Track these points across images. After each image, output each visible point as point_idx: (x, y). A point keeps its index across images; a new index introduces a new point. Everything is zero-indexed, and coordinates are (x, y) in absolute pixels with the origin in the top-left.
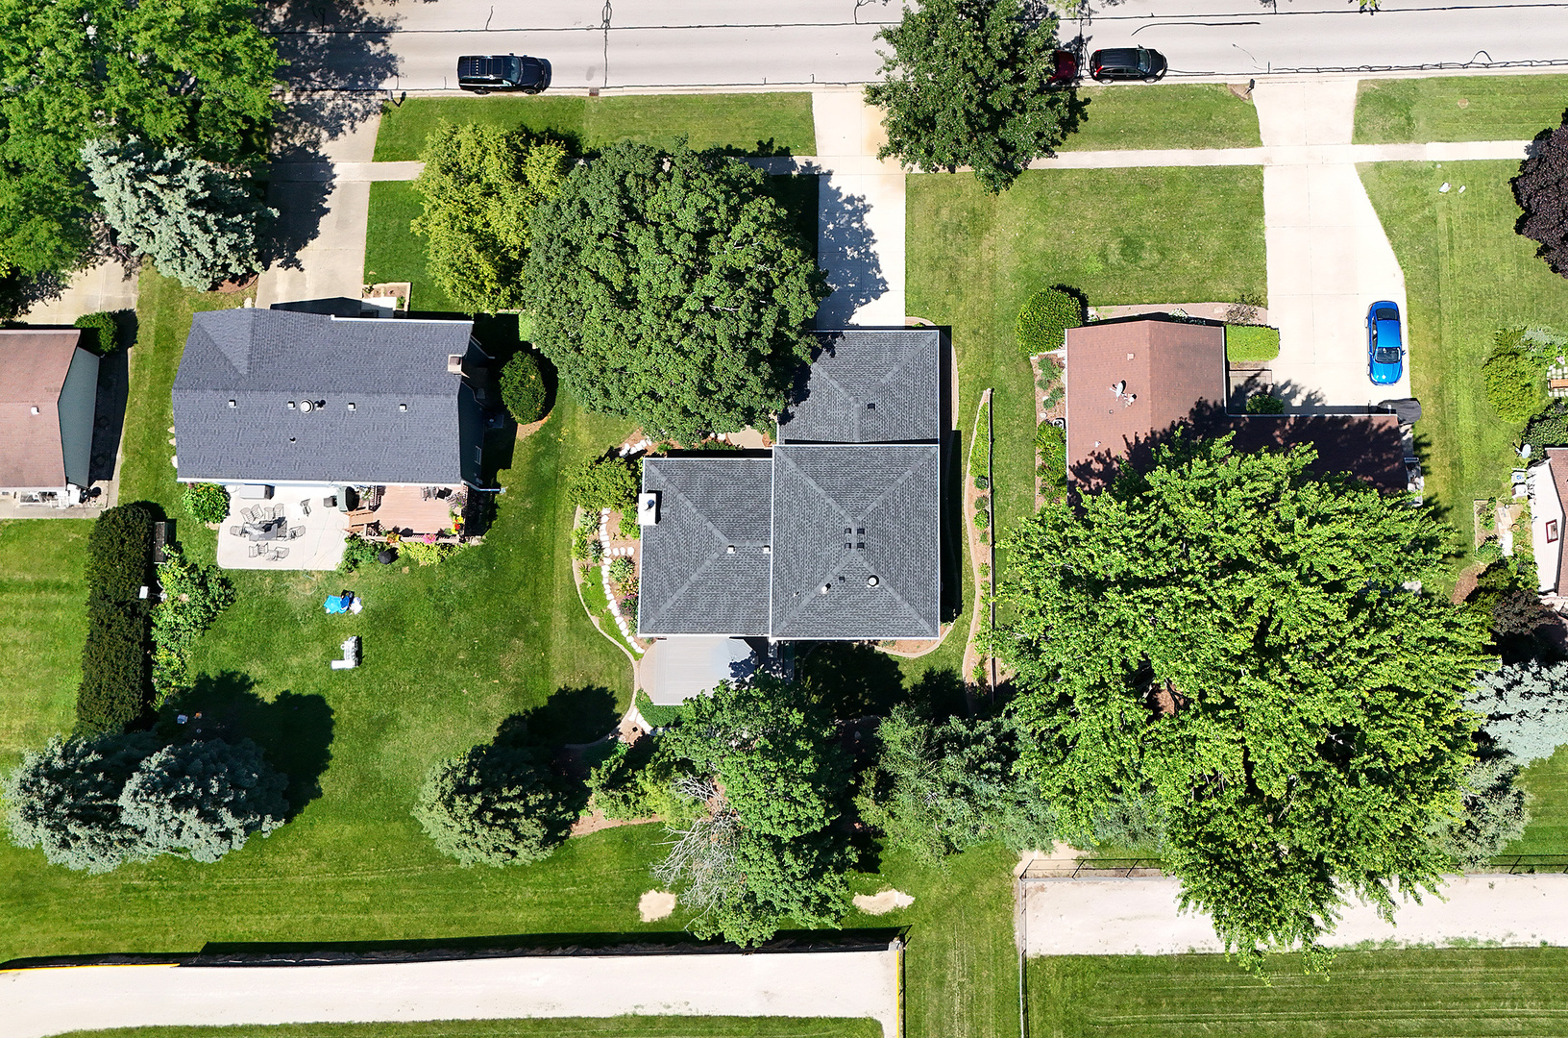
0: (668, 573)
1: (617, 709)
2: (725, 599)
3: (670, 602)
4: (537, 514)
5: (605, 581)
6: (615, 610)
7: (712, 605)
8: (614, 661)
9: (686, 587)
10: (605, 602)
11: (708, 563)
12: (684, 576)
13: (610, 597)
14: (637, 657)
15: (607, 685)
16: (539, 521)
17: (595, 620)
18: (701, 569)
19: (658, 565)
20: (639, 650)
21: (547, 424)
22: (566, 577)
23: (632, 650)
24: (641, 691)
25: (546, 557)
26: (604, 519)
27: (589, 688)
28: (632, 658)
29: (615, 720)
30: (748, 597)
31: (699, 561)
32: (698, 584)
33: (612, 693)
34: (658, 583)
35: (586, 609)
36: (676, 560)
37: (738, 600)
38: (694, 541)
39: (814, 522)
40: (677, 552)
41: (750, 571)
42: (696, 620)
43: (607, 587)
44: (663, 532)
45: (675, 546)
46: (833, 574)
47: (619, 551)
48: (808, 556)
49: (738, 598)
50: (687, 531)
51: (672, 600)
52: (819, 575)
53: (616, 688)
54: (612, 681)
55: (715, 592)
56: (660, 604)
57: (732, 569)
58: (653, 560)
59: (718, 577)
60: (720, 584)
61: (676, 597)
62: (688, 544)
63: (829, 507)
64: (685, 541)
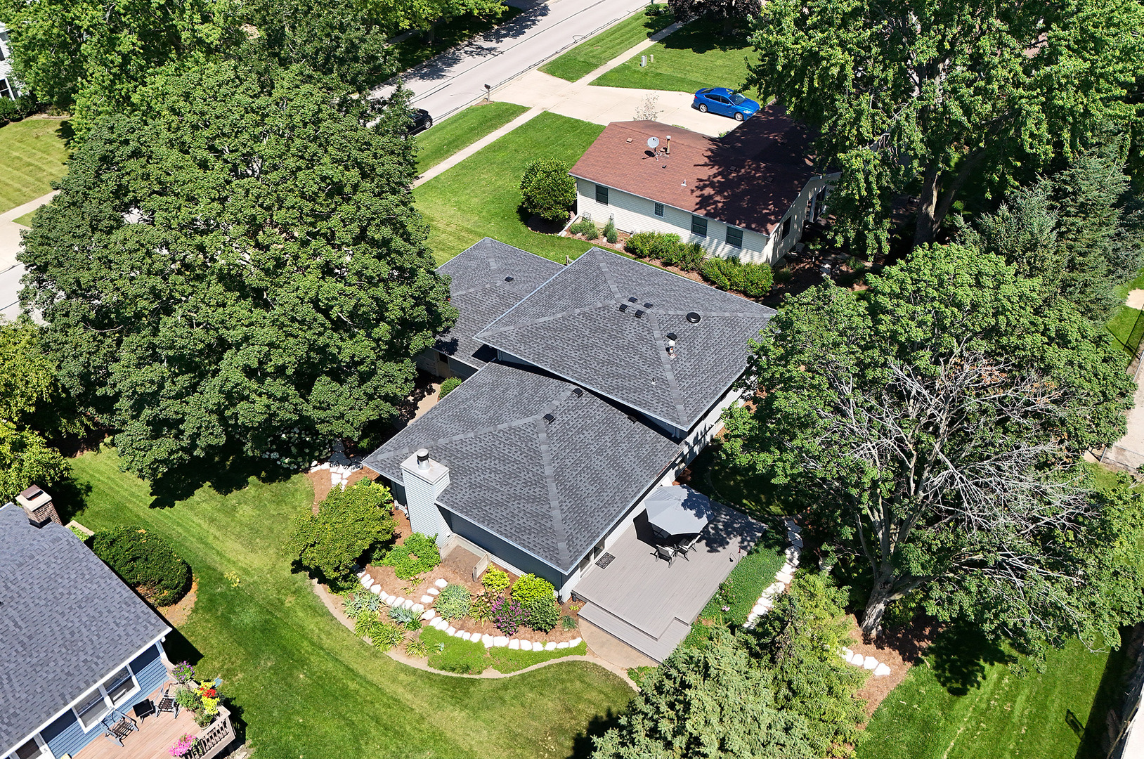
0: (517, 498)
2: (599, 463)
3: (556, 514)
4: (291, 658)
5: (451, 632)
6: (501, 641)
7: (596, 479)
8: (563, 681)
9: (553, 488)
10: (479, 646)
11: (544, 447)
12: (539, 481)
13: (475, 638)
14: (580, 650)
15: (592, 712)
16: (302, 662)
17: (491, 674)
18: (546, 459)
19: (499, 504)
20: (574, 643)
21: (201, 585)
22: (402, 677)
23: (568, 652)
24: (631, 672)
25: (353, 686)
26: (376, 589)
27: (578, 738)
28: (578, 658)
30: (616, 443)
31: (535, 456)
32: (558, 476)
34: (521, 515)
35: (465, 676)
36: (510, 481)
37: (611, 453)
38: (506, 452)
39: (587, 334)
40: (501, 476)
41: (589, 422)
42: (602, 504)
43: (460, 634)
44: (464, 481)
45: (492, 475)
46: (658, 339)
47: (429, 595)
48: (620, 353)
49: (608, 451)
50: (487, 454)
51: (554, 509)
52: (650, 352)
53: (605, 705)
54: (590, 702)
55: (583, 465)
56: (548, 525)
57: (570, 434)
58: (487, 508)
59: (568, 451)
60: (579, 455)
61: (554, 503)
62: (504, 459)
63: (584, 314)
64: (497, 461)
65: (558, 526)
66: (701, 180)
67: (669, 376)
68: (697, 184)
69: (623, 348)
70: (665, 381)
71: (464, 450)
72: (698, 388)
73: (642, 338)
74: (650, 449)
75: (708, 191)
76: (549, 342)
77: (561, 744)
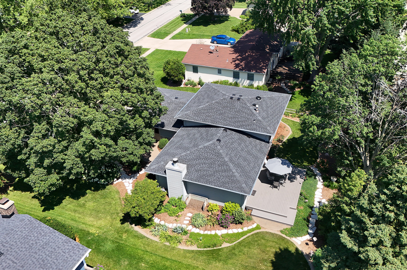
0: (218, 171)
1: (293, 250)
2: (244, 154)
3: (236, 174)
5: (202, 232)
6: (224, 231)
7: (245, 160)
8: (256, 241)
9: (231, 165)
10: (216, 235)
11: (221, 151)
12: (224, 163)
13: (213, 232)
14: (258, 227)
15: (274, 250)
16: (141, 259)
17: (225, 245)
18: (224, 155)
19: (211, 175)
20: (254, 226)
21: (80, 238)
22: (188, 255)
23: (253, 230)
24: (281, 231)
25: (168, 264)
26: (162, 223)
27: (272, 262)
28: (258, 231)
29: (298, 253)
30: (247, 146)
31: (219, 155)
32: (231, 160)
33: (280, 249)
34: (222, 177)
35: (215, 248)
36: (212, 166)
37: (246, 150)
38: (206, 156)
39: (221, 109)
40: (207, 165)
41: (234, 140)
42: (251, 168)
43: (206, 232)
44: (193, 169)
45: (204, 165)
46: (250, 106)
47: (186, 220)
48: (237, 113)
49: (245, 149)
50: (198, 158)
51: (235, 173)
52: (248, 111)
53: (277, 246)
54: (271, 247)
55: (238, 156)
56: (235, 179)
57: (229, 145)
58: (206, 178)
59: (230, 151)
60: (235, 152)
61: (234, 171)
62: (206, 159)
63: (217, 102)
64: (204, 160)
65: (239, 178)
66: (233, 59)
67: (260, 118)
68: (232, 60)
69: (238, 112)
70: (259, 120)
71: (188, 158)
72: (272, 121)
73: (243, 107)
74: (260, 147)
75: (237, 62)
76: (207, 114)
77: (266, 266)
